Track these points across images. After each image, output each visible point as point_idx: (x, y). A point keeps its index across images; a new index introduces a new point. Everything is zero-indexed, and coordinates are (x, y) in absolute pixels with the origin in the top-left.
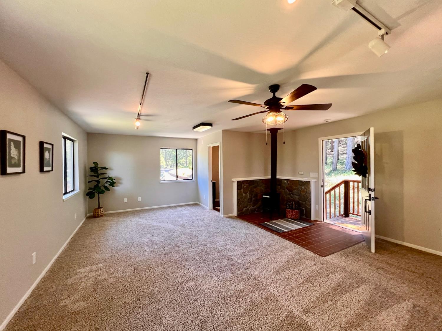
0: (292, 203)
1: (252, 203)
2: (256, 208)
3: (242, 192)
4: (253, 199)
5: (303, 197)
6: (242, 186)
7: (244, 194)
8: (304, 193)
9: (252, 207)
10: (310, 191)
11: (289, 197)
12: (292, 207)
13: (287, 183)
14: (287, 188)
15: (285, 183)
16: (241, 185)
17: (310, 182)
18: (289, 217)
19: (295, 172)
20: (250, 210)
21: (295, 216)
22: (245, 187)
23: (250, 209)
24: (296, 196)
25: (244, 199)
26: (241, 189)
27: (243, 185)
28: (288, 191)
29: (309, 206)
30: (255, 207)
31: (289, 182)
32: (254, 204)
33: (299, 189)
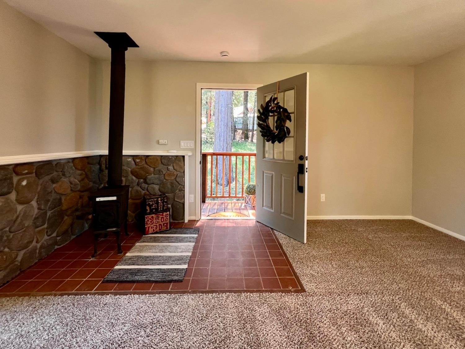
0: (157, 201)
1: (46, 226)
2: (57, 236)
3: (12, 202)
4: (49, 213)
5: (169, 186)
6: (12, 184)
7: (20, 208)
8: (173, 178)
9: (46, 237)
10: (184, 172)
11: (139, 189)
12: (157, 209)
13: (133, 162)
14: (133, 173)
15: (128, 163)
16: (11, 179)
17: (184, 157)
18: (151, 230)
19: (147, 141)
20: (41, 247)
21: (164, 224)
22: (24, 183)
23: (39, 245)
24: (155, 186)
25: (22, 220)
26: (9, 193)
27: (15, 179)
28: (134, 178)
29: (181, 200)
30: (54, 235)
31: (138, 161)
32: (52, 226)
33: (162, 172)
